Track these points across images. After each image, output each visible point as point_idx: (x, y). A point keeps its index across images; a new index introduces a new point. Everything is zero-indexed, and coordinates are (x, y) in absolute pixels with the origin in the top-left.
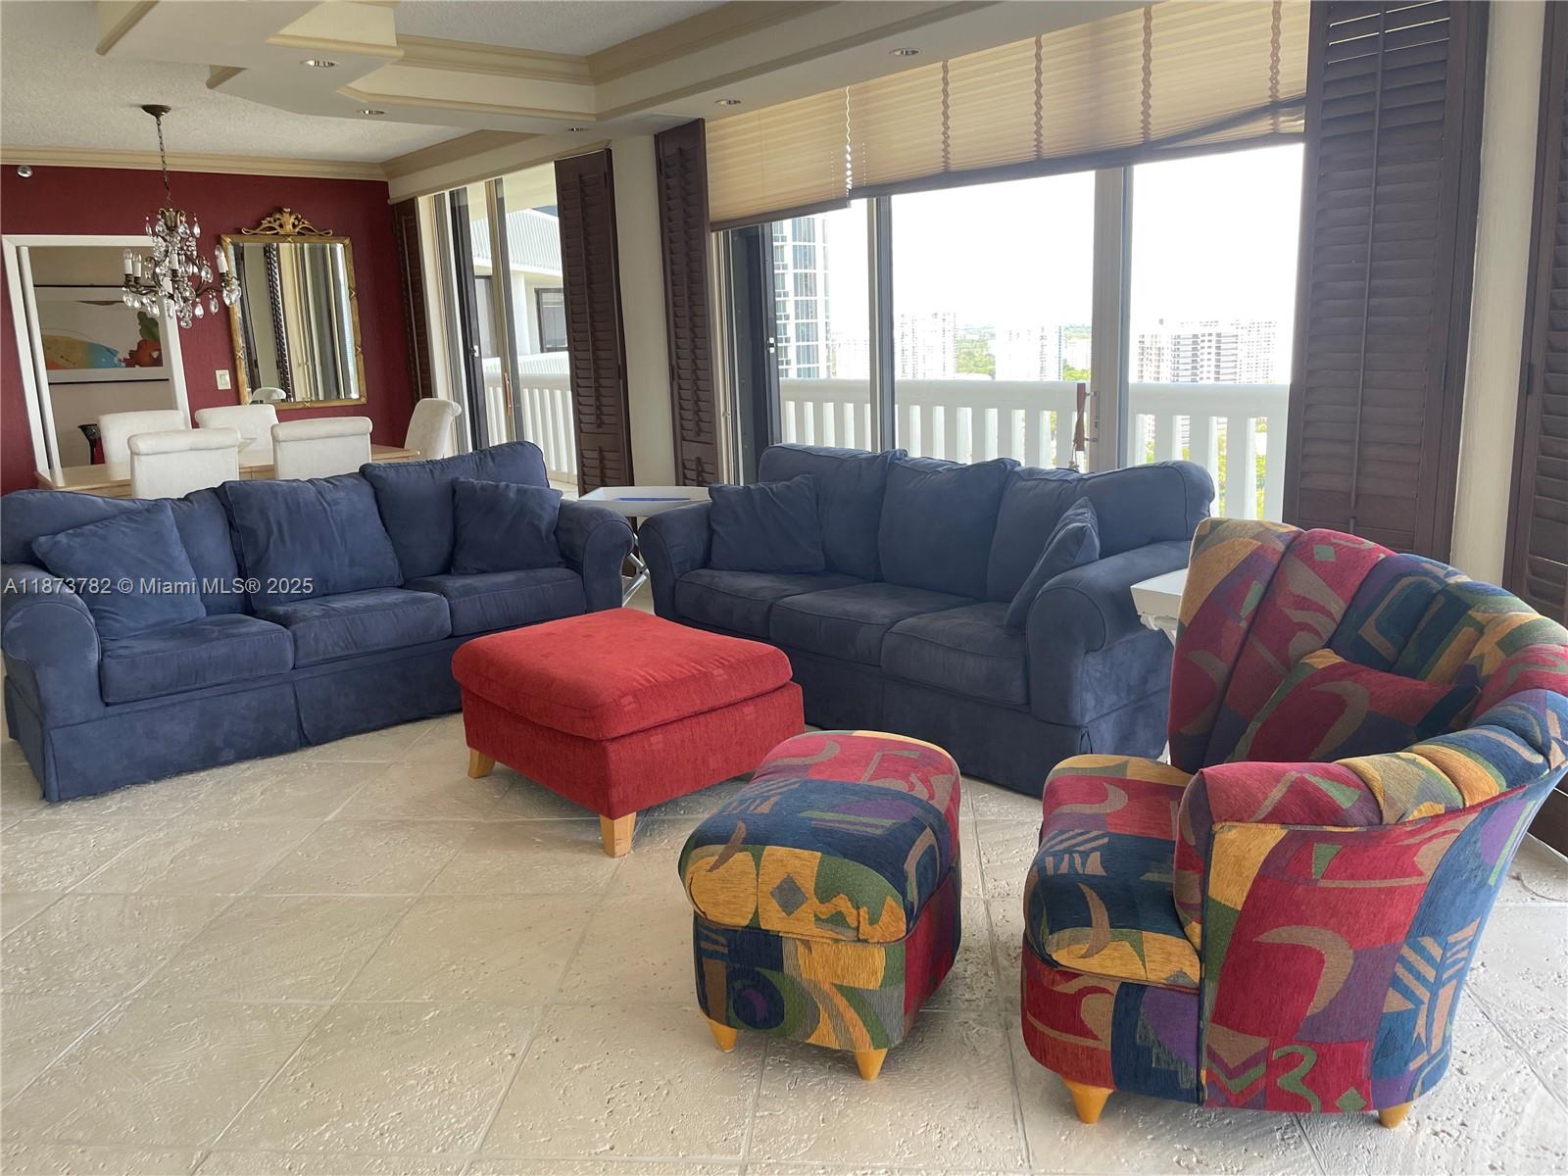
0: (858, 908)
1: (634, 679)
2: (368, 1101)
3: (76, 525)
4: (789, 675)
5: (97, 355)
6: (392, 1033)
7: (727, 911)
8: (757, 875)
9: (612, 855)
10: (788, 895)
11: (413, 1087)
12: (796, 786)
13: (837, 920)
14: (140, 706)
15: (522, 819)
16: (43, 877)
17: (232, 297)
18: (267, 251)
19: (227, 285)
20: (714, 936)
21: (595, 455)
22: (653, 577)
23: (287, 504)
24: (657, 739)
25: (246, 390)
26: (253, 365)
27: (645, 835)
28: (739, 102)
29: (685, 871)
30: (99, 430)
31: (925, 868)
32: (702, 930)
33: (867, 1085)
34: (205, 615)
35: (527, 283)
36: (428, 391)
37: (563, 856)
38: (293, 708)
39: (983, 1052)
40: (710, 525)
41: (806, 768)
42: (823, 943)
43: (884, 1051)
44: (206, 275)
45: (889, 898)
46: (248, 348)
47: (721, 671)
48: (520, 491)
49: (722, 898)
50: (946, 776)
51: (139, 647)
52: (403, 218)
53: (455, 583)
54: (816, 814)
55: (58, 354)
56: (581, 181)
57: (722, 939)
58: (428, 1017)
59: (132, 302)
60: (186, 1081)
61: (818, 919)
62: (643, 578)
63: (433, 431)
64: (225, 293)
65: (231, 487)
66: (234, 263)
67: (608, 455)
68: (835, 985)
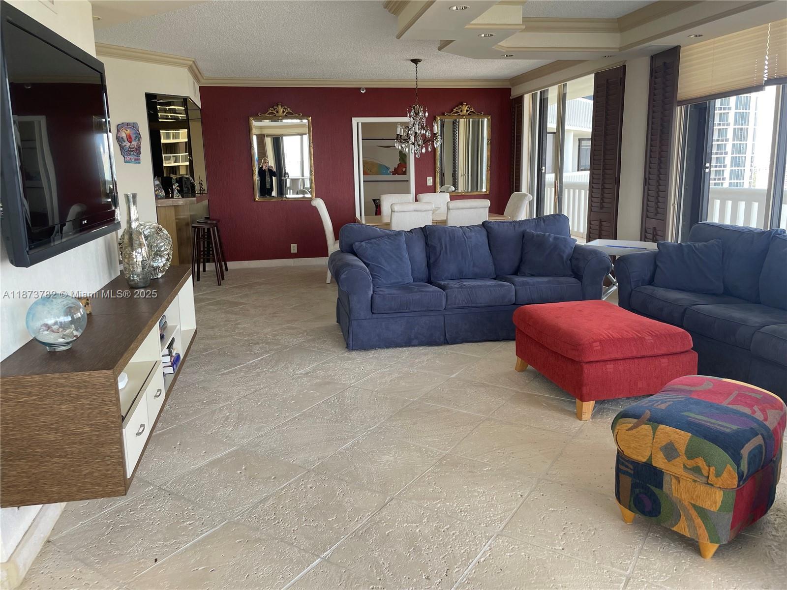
0: (709, 467)
1: (601, 335)
2: (457, 496)
3: (368, 239)
4: (691, 346)
5: (381, 169)
6: (470, 471)
7: (635, 452)
8: (653, 438)
9: (581, 419)
10: (670, 451)
11: (476, 496)
12: (683, 399)
13: (697, 470)
14: (385, 316)
15: (538, 394)
16: (344, 378)
17: (437, 145)
18: (454, 123)
19: (436, 139)
20: (627, 463)
21: (597, 223)
22: (620, 287)
23: (450, 236)
24: (610, 367)
25: (438, 186)
26: (442, 175)
27: (599, 414)
28: (702, 35)
29: (614, 428)
30: (380, 201)
31: (755, 456)
32: (621, 459)
33: (704, 561)
34: (412, 281)
35: (574, 136)
36: (518, 188)
37: (556, 415)
38: (443, 326)
39: (777, 563)
40: (655, 262)
41: (690, 392)
42: (687, 480)
43: (716, 546)
44: (428, 134)
45: (728, 466)
46: (441, 168)
47: (650, 338)
48: (556, 239)
49: (632, 445)
50: (777, 411)
51: (387, 291)
52: (516, 105)
53: (519, 279)
54: (692, 415)
55: (369, 168)
56: (607, 82)
57: (631, 467)
58: (485, 469)
59: (398, 146)
60: (387, 469)
61: (685, 467)
62: (615, 288)
63: (517, 208)
64: (435, 142)
65: (428, 228)
66: (440, 129)
67: (604, 224)
68: (691, 504)
